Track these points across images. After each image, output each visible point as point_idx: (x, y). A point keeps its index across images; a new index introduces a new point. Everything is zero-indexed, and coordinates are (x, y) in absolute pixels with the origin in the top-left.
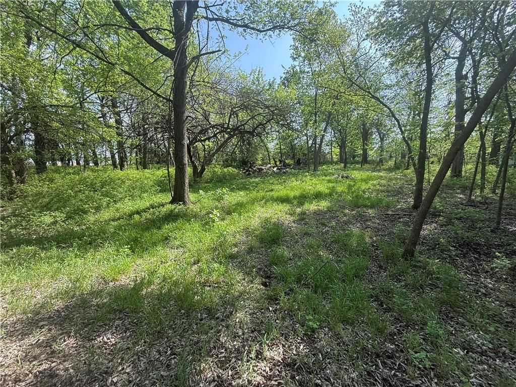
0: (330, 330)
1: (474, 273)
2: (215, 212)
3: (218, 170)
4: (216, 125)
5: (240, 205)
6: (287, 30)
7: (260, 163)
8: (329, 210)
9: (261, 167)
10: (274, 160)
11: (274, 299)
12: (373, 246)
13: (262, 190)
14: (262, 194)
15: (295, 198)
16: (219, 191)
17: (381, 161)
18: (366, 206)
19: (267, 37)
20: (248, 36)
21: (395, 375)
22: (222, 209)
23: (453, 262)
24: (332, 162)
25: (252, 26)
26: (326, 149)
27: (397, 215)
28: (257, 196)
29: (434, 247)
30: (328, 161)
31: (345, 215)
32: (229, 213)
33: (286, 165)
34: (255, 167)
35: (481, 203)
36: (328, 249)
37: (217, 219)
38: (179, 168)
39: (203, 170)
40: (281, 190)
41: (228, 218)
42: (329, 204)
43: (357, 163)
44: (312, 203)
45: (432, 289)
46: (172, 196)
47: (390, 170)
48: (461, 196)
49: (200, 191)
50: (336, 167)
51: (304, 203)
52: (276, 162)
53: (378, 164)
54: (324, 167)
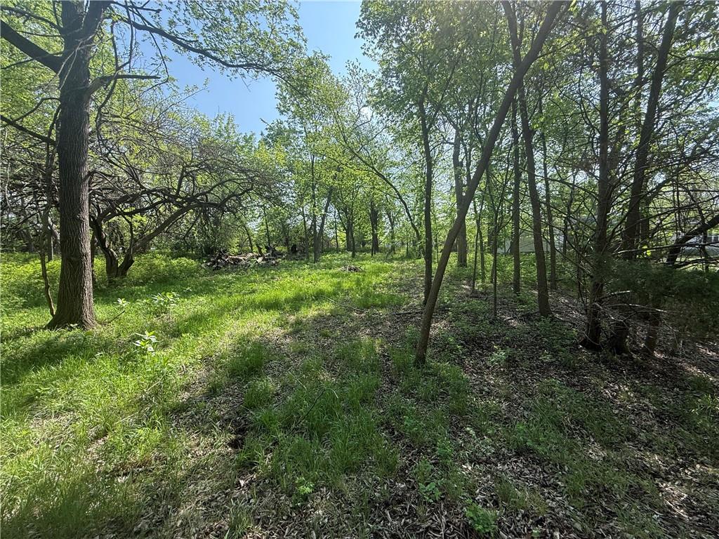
0: (329, 489)
1: (479, 371)
2: (147, 335)
3: (160, 262)
4: (154, 190)
5: (198, 319)
6: (268, 73)
7: (236, 250)
8: (334, 314)
9: (237, 257)
10: (258, 247)
11: (247, 466)
12: (384, 356)
13: (237, 292)
14: (237, 298)
15: (287, 301)
16: (158, 298)
17: (393, 248)
18: (375, 306)
19: (237, 75)
20: (206, 67)
21: (406, 524)
22: (165, 328)
23: (461, 363)
24: (338, 250)
25: (213, 55)
26: (330, 233)
27: (410, 313)
28: (228, 303)
29: (444, 348)
30: (333, 249)
31: (352, 320)
32: (177, 334)
33: (276, 254)
34: (227, 257)
35: (482, 293)
36: (331, 369)
37: (150, 348)
38: (70, 261)
39: (129, 262)
40: (266, 291)
41: (175, 342)
42: (333, 307)
43: (367, 251)
44: (310, 307)
45: (443, 398)
46: (52, 314)
47: (402, 259)
48: (467, 287)
49: (120, 300)
50: (343, 256)
51: (299, 307)
52: (260, 249)
53: (390, 253)
54: (328, 256)
